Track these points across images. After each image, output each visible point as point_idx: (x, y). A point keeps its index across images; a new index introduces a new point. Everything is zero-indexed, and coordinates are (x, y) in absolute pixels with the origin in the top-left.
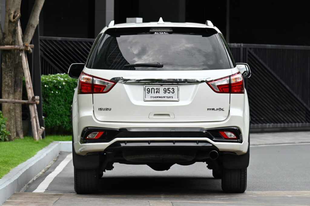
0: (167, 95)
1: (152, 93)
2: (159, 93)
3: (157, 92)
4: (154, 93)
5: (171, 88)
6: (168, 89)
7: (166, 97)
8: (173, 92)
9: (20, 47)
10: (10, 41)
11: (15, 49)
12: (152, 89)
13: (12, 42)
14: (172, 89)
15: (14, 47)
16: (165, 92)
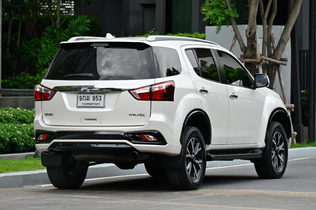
0: (95, 102)
1: (83, 100)
2: (89, 100)
3: (87, 99)
4: (85, 100)
5: (99, 95)
6: (96, 96)
7: (94, 104)
8: (100, 99)
9: (256, 61)
10: (249, 55)
11: (253, 62)
12: (83, 97)
13: (251, 56)
14: (99, 97)
15: (252, 61)
16: (94, 99)
